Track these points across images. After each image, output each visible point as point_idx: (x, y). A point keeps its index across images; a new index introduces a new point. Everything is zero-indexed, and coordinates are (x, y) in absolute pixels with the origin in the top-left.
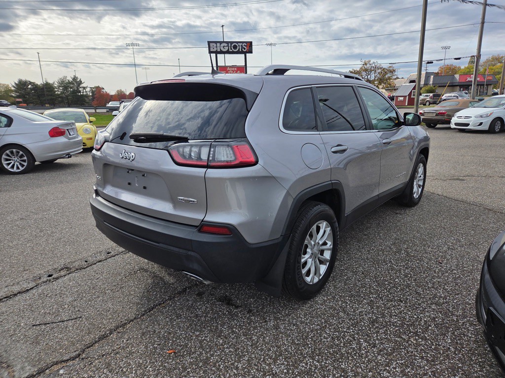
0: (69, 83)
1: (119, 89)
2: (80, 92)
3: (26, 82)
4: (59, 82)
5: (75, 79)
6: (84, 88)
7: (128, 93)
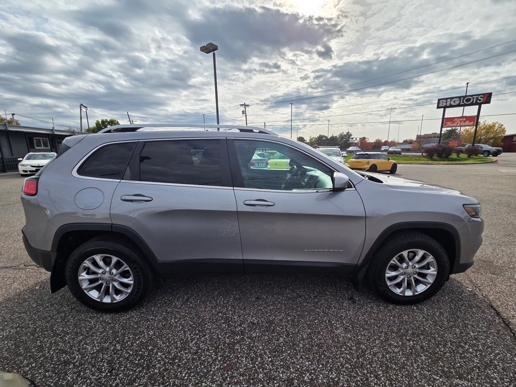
0: (345, 136)
1: (378, 138)
2: (349, 141)
3: (323, 136)
4: (339, 136)
5: (348, 133)
6: (352, 138)
7: (383, 141)
